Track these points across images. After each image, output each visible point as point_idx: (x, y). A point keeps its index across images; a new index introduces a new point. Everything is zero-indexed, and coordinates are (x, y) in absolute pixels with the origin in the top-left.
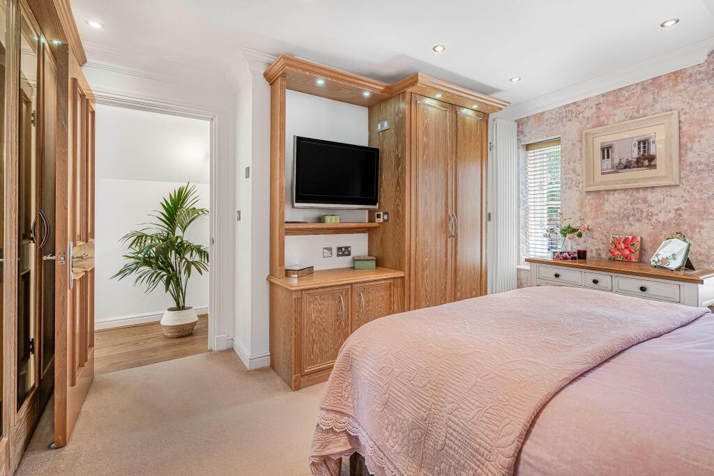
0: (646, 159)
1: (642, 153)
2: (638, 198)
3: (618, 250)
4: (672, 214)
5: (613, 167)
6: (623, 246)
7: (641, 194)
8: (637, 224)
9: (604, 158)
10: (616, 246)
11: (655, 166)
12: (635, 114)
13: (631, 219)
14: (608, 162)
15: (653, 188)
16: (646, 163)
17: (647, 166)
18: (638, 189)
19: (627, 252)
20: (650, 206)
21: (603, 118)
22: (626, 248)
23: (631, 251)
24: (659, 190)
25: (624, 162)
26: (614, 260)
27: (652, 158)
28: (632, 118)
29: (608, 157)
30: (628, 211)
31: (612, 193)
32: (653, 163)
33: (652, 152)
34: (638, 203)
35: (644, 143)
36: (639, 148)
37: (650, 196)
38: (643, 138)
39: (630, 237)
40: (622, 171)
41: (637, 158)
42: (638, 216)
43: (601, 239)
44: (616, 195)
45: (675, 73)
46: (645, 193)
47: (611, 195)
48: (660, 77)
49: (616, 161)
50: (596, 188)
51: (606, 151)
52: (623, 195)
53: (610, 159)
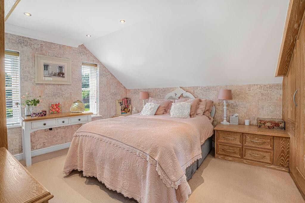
0: (61, 74)
1: (60, 71)
2: (58, 88)
3: (54, 109)
4: (69, 95)
5: (49, 74)
6: (55, 107)
7: (60, 87)
8: (58, 98)
9: (45, 70)
10: (53, 108)
11: (64, 77)
12: (57, 55)
13: (56, 96)
14: (46, 72)
15: (63, 85)
16: (61, 75)
17: (61, 77)
18: (58, 85)
19: (57, 109)
20: (62, 91)
21: (44, 52)
22: (57, 108)
23: (59, 109)
24: (65, 86)
25: (53, 73)
26: (53, 113)
27: (63, 74)
28: (56, 56)
29: (47, 70)
30: (55, 93)
31: (48, 85)
32: (64, 76)
33: (63, 72)
34: (59, 90)
35: (61, 68)
36: (59, 69)
37: (62, 87)
38: (60, 66)
39: (58, 103)
40: (53, 77)
41: (58, 73)
42: (59, 95)
43: (44, 106)
44: (50, 86)
45: (70, 47)
46: (61, 86)
47: (48, 86)
48: (65, 46)
49: (50, 72)
50: (42, 83)
51: (46, 67)
52: (53, 87)
53: (48, 71)
